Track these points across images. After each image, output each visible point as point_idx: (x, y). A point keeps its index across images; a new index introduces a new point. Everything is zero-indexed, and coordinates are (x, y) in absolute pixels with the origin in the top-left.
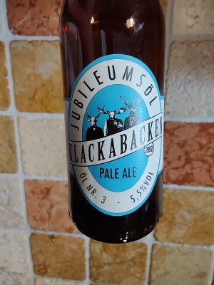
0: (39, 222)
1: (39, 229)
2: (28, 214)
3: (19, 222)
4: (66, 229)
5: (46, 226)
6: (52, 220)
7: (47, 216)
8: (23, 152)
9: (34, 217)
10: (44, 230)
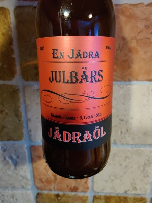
0: (45, 184)
1: (45, 190)
2: (34, 177)
3: (26, 184)
4: (71, 189)
5: (52, 187)
6: (58, 181)
7: (53, 177)
8: (28, 120)
9: (40, 180)
10: (50, 190)
